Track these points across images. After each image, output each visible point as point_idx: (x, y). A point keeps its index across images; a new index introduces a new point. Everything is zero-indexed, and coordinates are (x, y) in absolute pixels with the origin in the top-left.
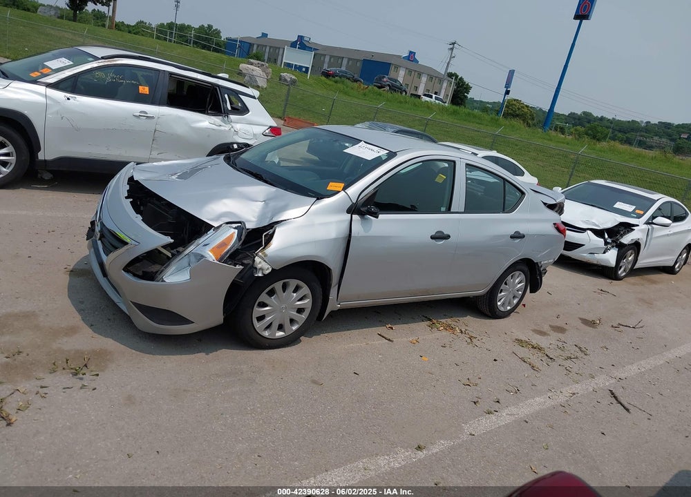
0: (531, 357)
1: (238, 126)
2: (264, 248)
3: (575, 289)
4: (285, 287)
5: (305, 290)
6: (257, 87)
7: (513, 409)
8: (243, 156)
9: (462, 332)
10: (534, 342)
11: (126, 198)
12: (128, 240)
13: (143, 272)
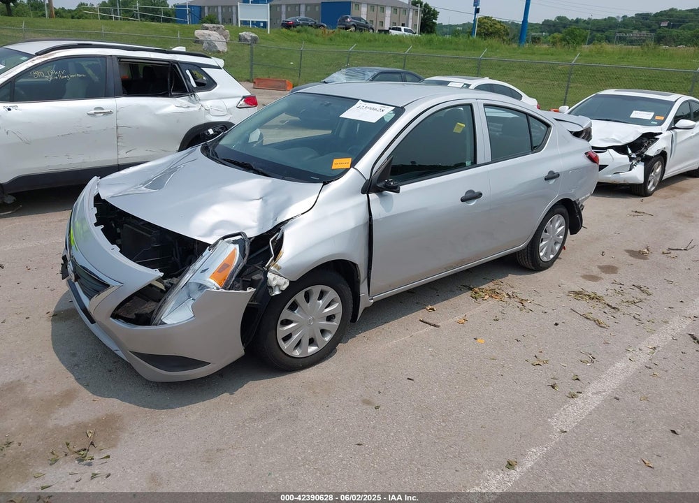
0: (592, 310)
1: (208, 104)
2: (275, 259)
3: (608, 216)
4: (307, 297)
5: (332, 294)
6: (218, 54)
7: (596, 385)
8: (222, 142)
9: (509, 296)
10: (589, 291)
11: (96, 225)
12: (108, 281)
13: (135, 314)
